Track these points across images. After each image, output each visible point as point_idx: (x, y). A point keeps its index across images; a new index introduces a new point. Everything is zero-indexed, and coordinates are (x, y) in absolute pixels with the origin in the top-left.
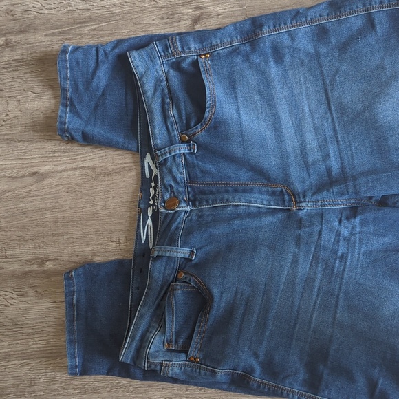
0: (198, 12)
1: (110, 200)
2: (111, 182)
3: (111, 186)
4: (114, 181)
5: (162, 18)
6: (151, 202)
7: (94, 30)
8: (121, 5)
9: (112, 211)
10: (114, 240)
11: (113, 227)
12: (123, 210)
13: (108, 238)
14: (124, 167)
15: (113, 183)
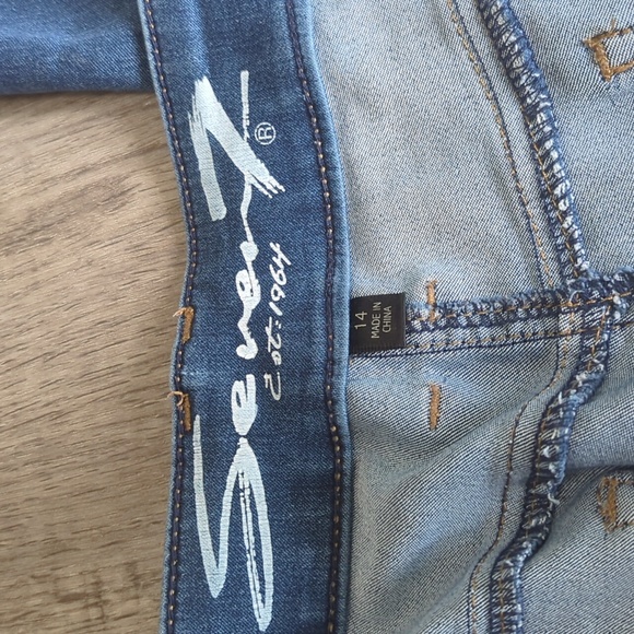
1: (32, 378)
2: (28, 279)
3: (31, 300)
4: (43, 274)
6: (248, 351)
9: (46, 434)
10: (74, 587)
11: (60, 517)
12: (103, 418)
13: (41, 579)
14: (82, 193)
15: (36, 286)
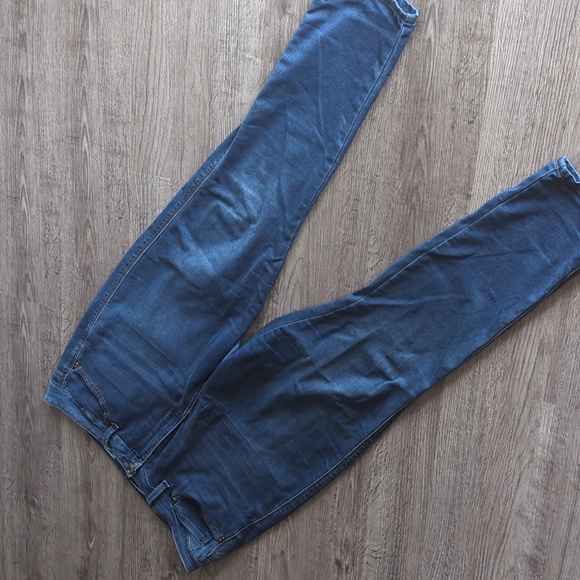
0: (344, 567)
5: (346, 540)
7: (350, 486)
8: (365, 514)
